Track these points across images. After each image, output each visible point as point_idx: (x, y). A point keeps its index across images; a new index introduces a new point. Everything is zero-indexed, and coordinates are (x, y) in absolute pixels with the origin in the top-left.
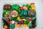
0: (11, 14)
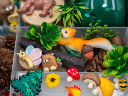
0: (22, 4)
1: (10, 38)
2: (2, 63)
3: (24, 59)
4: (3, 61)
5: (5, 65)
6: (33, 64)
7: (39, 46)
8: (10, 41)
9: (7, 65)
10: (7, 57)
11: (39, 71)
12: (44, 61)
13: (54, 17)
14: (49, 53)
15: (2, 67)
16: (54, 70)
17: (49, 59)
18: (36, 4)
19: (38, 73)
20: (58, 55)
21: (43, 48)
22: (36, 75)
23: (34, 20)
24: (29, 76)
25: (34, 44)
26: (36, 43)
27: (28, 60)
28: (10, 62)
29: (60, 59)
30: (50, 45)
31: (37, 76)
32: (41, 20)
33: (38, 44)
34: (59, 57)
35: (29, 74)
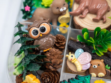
1: (59, 38)
2: (51, 63)
3: (72, 62)
4: (53, 61)
5: (54, 65)
6: (82, 68)
7: (88, 51)
8: (59, 41)
9: (55, 65)
10: (56, 57)
11: (88, 76)
12: (93, 66)
13: (107, 24)
14: (98, 59)
15: (51, 67)
16: (102, 76)
17: (99, 65)
18: (90, 8)
19: (88, 78)
20: (107, 62)
21: (92, 52)
22: (85, 79)
23: (86, 23)
24: (79, 79)
25: (84, 47)
26: (86, 47)
27: (77, 63)
28: (59, 63)
29: (109, 66)
30: (101, 51)
31: (86, 81)
32: (93, 25)
33: (88, 48)
34: (108, 64)
35: (78, 78)
